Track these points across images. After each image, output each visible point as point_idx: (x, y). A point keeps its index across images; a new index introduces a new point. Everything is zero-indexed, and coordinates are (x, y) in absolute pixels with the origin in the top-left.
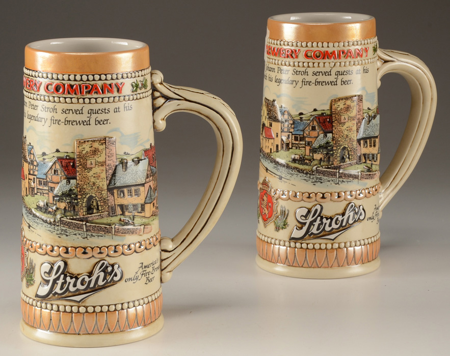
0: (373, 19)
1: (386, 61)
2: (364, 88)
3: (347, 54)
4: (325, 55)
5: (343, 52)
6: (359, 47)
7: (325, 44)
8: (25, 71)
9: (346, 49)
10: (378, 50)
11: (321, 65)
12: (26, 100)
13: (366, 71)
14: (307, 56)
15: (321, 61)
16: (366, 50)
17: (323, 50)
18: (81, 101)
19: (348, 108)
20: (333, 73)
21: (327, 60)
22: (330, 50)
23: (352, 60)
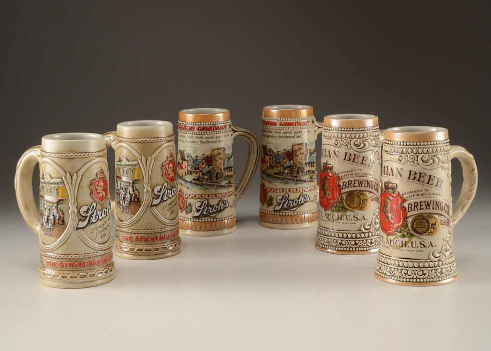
0: (312, 108)
1: (319, 127)
2: (308, 140)
3: (299, 124)
4: (289, 124)
5: (297, 123)
6: (305, 121)
7: (289, 119)
8: (179, 121)
9: (299, 121)
10: (315, 122)
11: (287, 128)
12: (179, 133)
13: (308, 132)
14: (280, 124)
15: (287, 127)
16: (308, 122)
17: (288, 122)
18: (213, 133)
19: (300, 149)
20: (293, 132)
21: (290, 127)
22: (291, 122)
23: (302, 127)
